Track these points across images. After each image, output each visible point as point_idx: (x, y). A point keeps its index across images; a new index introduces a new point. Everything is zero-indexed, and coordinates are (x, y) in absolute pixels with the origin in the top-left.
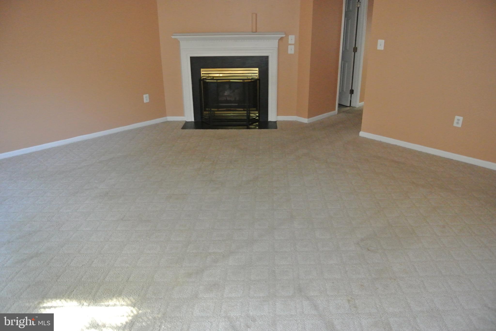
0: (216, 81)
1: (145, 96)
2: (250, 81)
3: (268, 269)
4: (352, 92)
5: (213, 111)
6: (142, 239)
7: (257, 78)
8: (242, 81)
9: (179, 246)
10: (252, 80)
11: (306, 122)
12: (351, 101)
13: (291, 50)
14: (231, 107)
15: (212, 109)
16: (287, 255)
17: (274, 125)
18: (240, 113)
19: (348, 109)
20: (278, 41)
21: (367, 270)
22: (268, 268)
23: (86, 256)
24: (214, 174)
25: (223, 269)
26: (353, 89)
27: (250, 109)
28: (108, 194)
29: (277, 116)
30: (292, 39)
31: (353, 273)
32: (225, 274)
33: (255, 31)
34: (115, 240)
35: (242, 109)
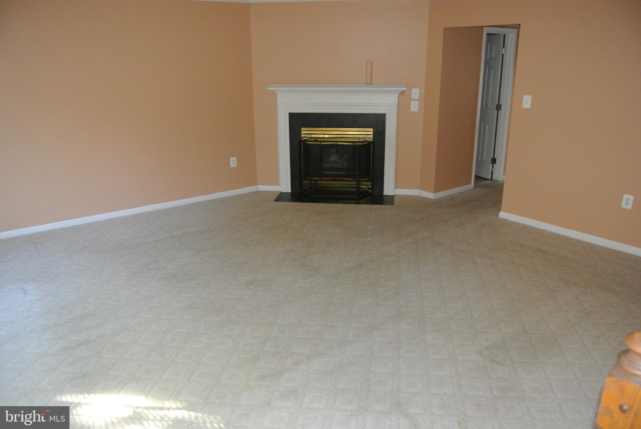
0: (319, 143)
1: (231, 159)
2: (361, 144)
3: (362, 377)
4: (494, 161)
5: (314, 180)
6: (212, 332)
7: (370, 140)
8: (352, 144)
9: (255, 343)
10: (364, 143)
11: (431, 198)
12: (492, 172)
13: (415, 107)
14: (338, 176)
15: (313, 178)
16: (387, 362)
17: (391, 200)
18: (349, 184)
19: (489, 183)
20: (398, 95)
21: (488, 386)
22: (361, 375)
23: (144, 347)
24: (309, 257)
25: (306, 374)
26: (495, 157)
27: (361, 179)
28: (177, 275)
29: (395, 189)
30: (416, 93)
31: (469, 389)
32: (308, 379)
33: (369, 83)
34: (179, 331)
35: (351, 179)
